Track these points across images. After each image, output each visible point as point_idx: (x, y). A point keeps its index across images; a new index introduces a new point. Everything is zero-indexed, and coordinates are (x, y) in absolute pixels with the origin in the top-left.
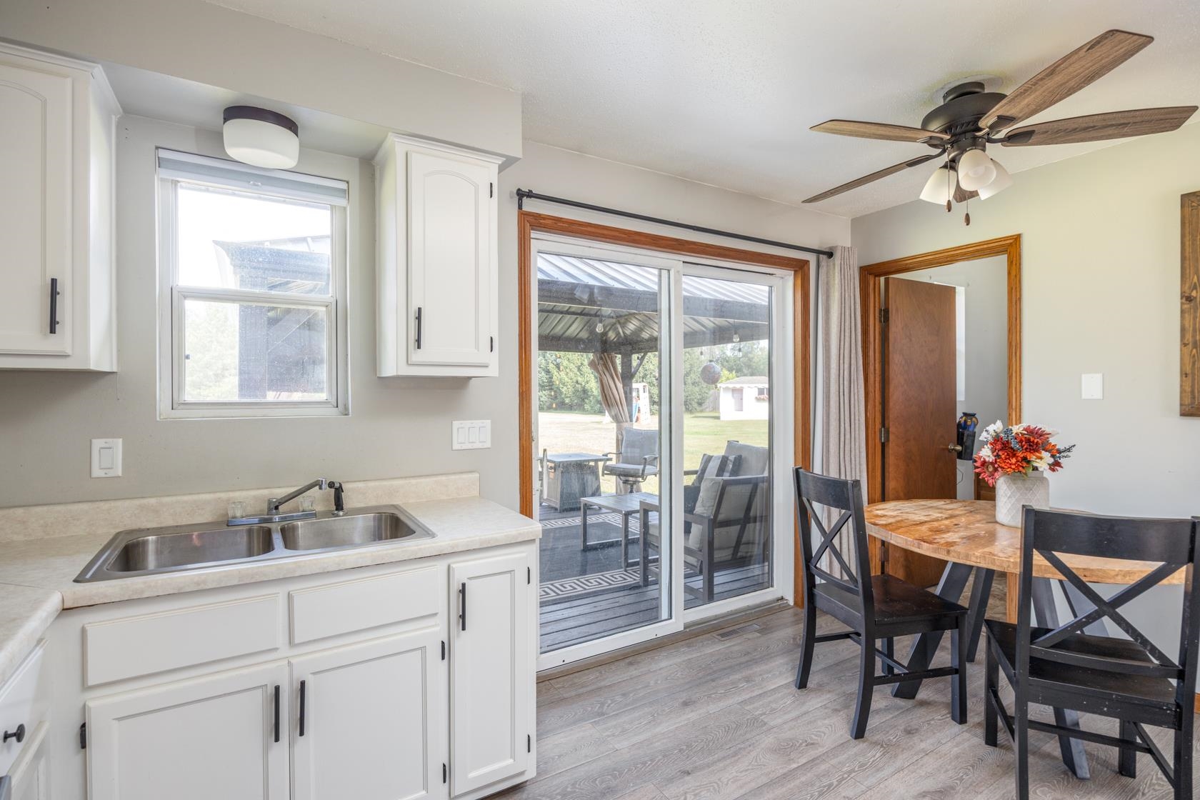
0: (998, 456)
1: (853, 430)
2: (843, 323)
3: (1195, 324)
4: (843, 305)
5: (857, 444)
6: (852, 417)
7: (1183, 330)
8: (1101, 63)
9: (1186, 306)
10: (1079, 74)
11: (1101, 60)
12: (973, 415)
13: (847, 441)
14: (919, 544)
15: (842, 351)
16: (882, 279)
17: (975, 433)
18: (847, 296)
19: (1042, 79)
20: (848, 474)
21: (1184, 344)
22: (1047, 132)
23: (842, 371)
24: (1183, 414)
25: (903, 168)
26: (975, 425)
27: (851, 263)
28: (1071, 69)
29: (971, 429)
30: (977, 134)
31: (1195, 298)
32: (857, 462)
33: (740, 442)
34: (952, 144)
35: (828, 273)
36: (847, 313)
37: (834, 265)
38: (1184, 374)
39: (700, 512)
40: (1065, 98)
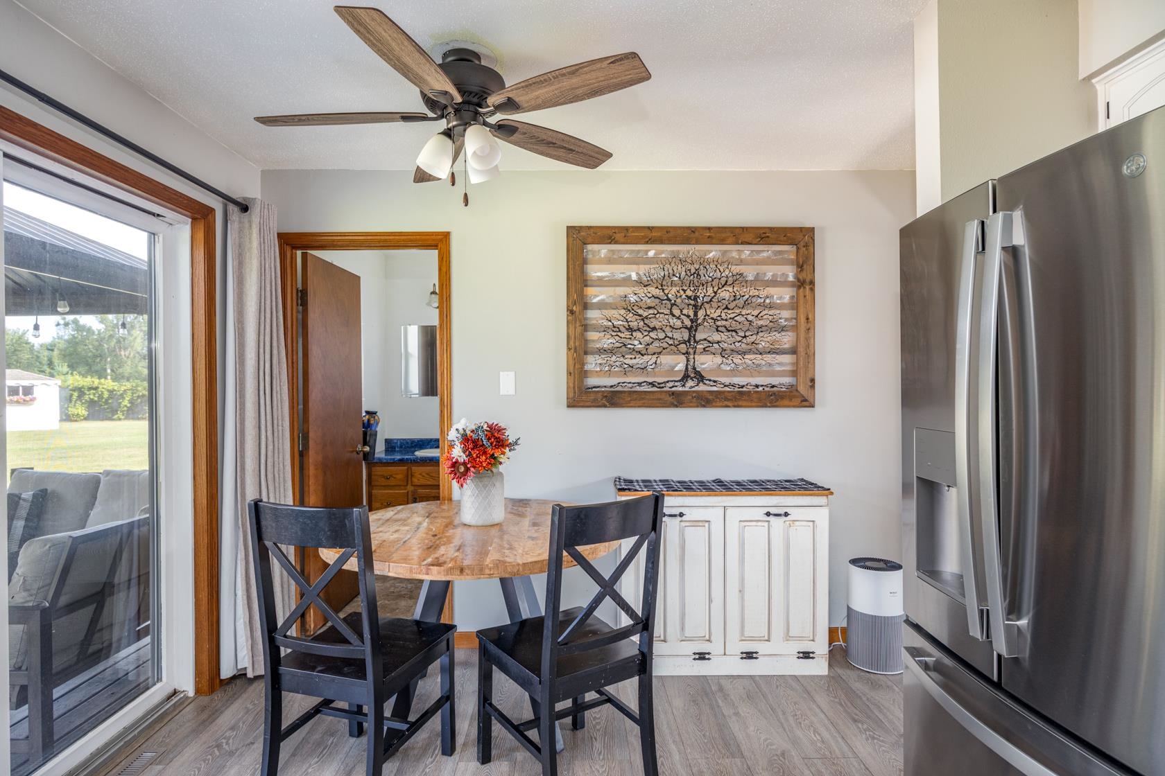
0: (470, 455)
1: (276, 440)
2: (263, 300)
3: (575, 333)
4: (263, 277)
5: (281, 457)
6: (275, 422)
7: (568, 337)
8: (609, 82)
9: (570, 318)
10: (591, 84)
11: (612, 78)
12: (375, 413)
13: (270, 454)
14: (428, 569)
15: (262, 337)
16: (299, 253)
17: (377, 432)
18: (267, 266)
19: (564, 75)
20: (271, 495)
21: (569, 349)
22: (525, 133)
23: (262, 363)
24: (568, 406)
25: (393, 120)
26: (377, 424)
27: (271, 224)
28: (588, 76)
29: (373, 428)
30: (480, 110)
31: (576, 312)
32: (282, 480)
33: (35, 470)
34: (457, 111)
35: (241, 230)
36: (268, 289)
37: (250, 222)
38: (569, 374)
39: (21, 600)
40: (567, 103)
